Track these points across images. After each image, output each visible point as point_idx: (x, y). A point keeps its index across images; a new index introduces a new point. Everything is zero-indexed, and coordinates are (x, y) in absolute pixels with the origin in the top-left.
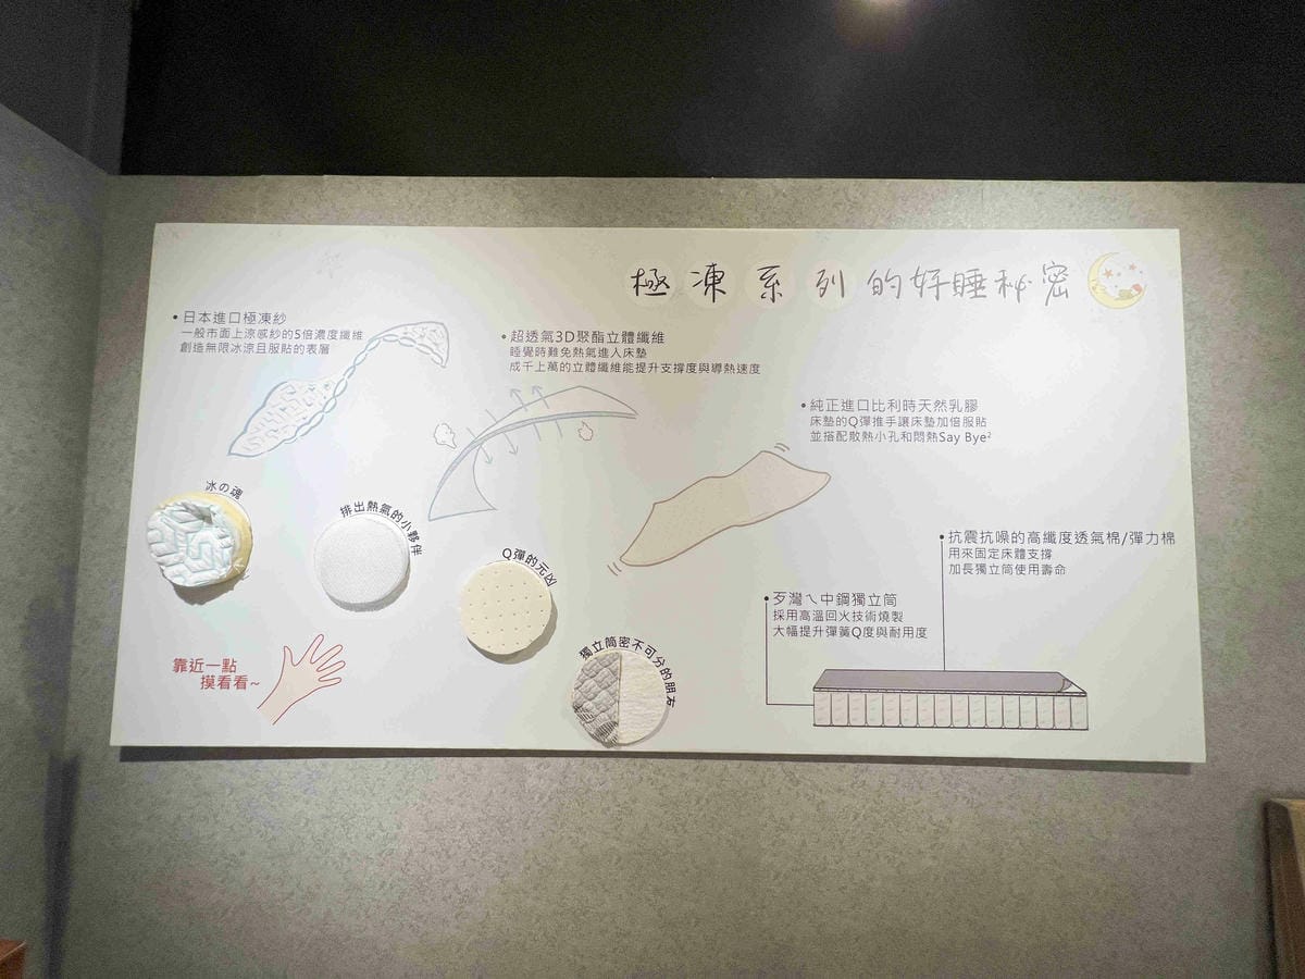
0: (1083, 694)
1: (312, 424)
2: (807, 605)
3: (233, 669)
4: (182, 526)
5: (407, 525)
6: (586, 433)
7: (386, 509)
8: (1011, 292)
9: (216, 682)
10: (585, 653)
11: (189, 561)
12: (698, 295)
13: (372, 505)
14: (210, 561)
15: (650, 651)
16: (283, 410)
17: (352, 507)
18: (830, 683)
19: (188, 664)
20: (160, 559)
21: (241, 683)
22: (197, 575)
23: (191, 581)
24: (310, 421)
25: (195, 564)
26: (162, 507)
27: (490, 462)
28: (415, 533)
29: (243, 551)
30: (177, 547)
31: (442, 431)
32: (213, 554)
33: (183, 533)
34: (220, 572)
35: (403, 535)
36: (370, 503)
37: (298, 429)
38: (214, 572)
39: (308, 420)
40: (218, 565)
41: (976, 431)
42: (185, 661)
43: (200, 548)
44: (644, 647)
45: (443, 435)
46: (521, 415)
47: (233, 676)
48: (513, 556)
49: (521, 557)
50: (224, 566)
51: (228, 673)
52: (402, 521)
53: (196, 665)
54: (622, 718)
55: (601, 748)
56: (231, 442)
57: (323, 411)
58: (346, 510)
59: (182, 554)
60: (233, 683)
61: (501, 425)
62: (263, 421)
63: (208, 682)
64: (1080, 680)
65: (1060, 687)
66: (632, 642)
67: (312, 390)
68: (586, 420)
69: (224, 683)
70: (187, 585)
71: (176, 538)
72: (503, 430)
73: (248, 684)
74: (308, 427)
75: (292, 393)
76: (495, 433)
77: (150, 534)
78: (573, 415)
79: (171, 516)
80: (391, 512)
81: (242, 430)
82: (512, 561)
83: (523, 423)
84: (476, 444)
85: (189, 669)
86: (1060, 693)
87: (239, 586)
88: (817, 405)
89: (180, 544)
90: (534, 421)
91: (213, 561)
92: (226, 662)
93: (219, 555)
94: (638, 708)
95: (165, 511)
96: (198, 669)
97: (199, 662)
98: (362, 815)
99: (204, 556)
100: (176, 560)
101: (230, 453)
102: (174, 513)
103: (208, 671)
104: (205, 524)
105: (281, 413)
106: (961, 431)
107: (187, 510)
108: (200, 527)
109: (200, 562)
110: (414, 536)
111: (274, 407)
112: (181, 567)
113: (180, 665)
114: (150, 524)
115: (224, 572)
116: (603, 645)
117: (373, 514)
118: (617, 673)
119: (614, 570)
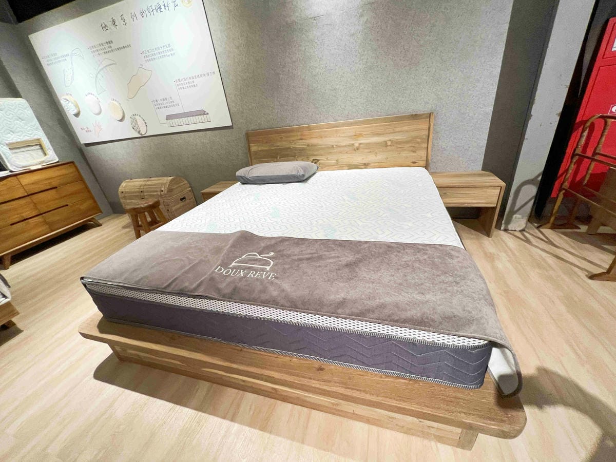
0: (208, 114)
2: (159, 102)
8: (166, 7)
10: (131, 118)
12: (113, 27)
13: (89, 93)
15: (140, 116)
18: (169, 117)
29: (77, 106)
35: (96, 99)
41: (172, 52)
45: (91, 76)
54: (141, 130)
55: (140, 136)
64: (207, 111)
65: (203, 113)
66: (137, 115)
70: (74, 114)
84: (96, 76)
86: (204, 114)
88: (143, 53)
94: (142, 127)
106: (169, 53)
115: (77, 110)
116: (133, 116)
117: (90, 95)
118: (136, 121)
119: (128, 100)
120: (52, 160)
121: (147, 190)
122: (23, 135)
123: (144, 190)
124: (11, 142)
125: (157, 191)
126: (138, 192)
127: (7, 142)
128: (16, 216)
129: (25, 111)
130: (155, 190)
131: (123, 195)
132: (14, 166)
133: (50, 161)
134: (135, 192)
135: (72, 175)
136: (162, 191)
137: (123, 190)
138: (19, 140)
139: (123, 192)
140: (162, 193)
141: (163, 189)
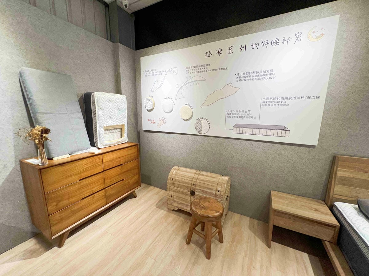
0: (289, 130)
1: (160, 86)
2: (233, 112)
4: (147, 101)
6: (197, 84)
8: (285, 42)
10: (197, 120)
12: (217, 55)
13: (168, 98)
15: (207, 120)
16: (157, 84)
20: (145, 106)
21: (155, 123)
22: (149, 108)
26: (145, 99)
27: (183, 90)
28: (174, 102)
29: (154, 105)
33: (147, 103)
35: (172, 102)
41: (272, 76)
45: (177, 86)
49: (188, 105)
50: (152, 107)
52: (172, 100)
54: (202, 130)
55: (199, 134)
58: (165, 99)
61: (185, 83)
62: (155, 86)
63: (151, 123)
64: (289, 127)
65: (284, 129)
66: (204, 118)
67: (160, 81)
68: (197, 81)
69: (153, 123)
75: (158, 81)
76: (184, 85)
78: (195, 81)
81: (152, 88)
83: (188, 83)
84: (182, 87)
87: (154, 110)
88: (238, 74)
90: (190, 83)
92: (153, 120)
93: (151, 105)
94: (205, 128)
97: (150, 120)
101: (151, 91)
106: (268, 77)
107: (147, 99)
108: (149, 102)
109: (149, 106)
112: (147, 107)
113: (148, 120)
116: (200, 119)
117: (169, 99)
118: (201, 123)
119: (201, 107)
120: (124, 141)
121: (201, 184)
122: (116, 121)
123: (197, 184)
124: (108, 125)
125: (211, 189)
126: (188, 183)
127: (105, 125)
128: (88, 191)
129: (124, 104)
130: (211, 187)
131: (172, 182)
132: (102, 144)
133: (123, 142)
134: (186, 183)
135: (134, 155)
136: (219, 191)
137: (173, 177)
138: (113, 125)
139: (172, 179)
140: (218, 193)
141: (219, 189)
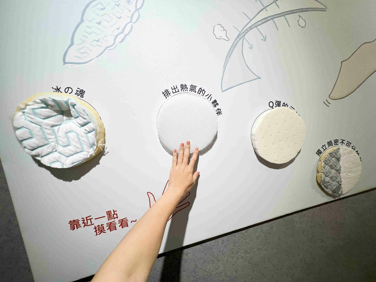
1: (126, 31)
3: (115, 216)
4: (46, 121)
5: (209, 96)
6: (302, 23)
7: (193, 88)
9: (106, 228)
10: (319, 152)
11: (60, 148)
13: (183, 87)
14: (77, 145)
15: (348, 144)
16: (99, 23)
17: (170, 91)
19: (81, 222)
20: (34, 153)
21: (124, 223)
22: (71, 158)
23: (67, 163)
24: (124, 29)
25: (67, 150)
26: (23, 107)
27: (251, 48)
28: (215, 101)
29: (101, 134)
30: (46, 139)
31: (218, 28)
32: (79, 139)
33: (49, 128)
34: (88, 152)
35: (209, 104)
36: (182, 85)
37: (116, 37)
38: (85, 153)
39: (121, 29)
40: (85, 147)
42: (78, 221)
43: (68, 138)
44: (345, 142)
45: (219, 32)
46: (263, 15)
47: (117, 221)
48: (275, 105)
49: (279, 105)
50: (91, 147)
51: (113, 220)
52: (206, 94)
53: (87, 221)
55: (332, 200)
56: (63, 53)
57: (131, 22)
58: (166, 93)
59: (53, 144)
60: (118, 226)
61: (253, 22)
62: (86, 35)
63: (100, 230)
66: (340, 141)
67: (118, 6)
68: (301, 14)
69: (112, 227)
70: (65, 167)
71: (44, 133)
72: (256, 25)
73: (129, 223)
74: (122, 36)
75: (103, 9)
76: (251, 28)
77: (18, 132)
78: (293, 12)
79: (35, 114)
80: (197, 90)
81: (69, 43)
82: (275, 109)
83: (266, 20)
84: (241, 36)
85: (82, 225)
87: (103, 160)
89: (48, 136)
90: (273, 17)
91: (81, 144)
92: (109, 213)
93: (84, 139)
94: (349, 174)
95: (25, 111)
96: (89, 223)
97: (89, 218)
98: (214, 273)
99: (73, 143)
100: (50, 150)
101: (65, 63)
102: (37, 111)
103: (97, 223)
104: (65, 118)
105: (97, 25)
107: (47, 106)
108: (62, 121)
109: (69, 147)
110: (215, 103)
111: (90, 21)
112: (55, 155)
113: (74, 224)
114: (16, 125)
115: (92, 152)
116: (327, 146)
119: (327, 104)
